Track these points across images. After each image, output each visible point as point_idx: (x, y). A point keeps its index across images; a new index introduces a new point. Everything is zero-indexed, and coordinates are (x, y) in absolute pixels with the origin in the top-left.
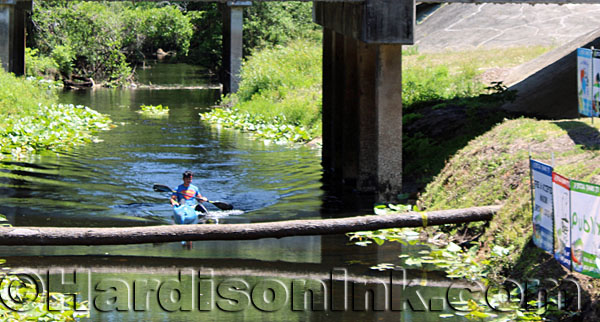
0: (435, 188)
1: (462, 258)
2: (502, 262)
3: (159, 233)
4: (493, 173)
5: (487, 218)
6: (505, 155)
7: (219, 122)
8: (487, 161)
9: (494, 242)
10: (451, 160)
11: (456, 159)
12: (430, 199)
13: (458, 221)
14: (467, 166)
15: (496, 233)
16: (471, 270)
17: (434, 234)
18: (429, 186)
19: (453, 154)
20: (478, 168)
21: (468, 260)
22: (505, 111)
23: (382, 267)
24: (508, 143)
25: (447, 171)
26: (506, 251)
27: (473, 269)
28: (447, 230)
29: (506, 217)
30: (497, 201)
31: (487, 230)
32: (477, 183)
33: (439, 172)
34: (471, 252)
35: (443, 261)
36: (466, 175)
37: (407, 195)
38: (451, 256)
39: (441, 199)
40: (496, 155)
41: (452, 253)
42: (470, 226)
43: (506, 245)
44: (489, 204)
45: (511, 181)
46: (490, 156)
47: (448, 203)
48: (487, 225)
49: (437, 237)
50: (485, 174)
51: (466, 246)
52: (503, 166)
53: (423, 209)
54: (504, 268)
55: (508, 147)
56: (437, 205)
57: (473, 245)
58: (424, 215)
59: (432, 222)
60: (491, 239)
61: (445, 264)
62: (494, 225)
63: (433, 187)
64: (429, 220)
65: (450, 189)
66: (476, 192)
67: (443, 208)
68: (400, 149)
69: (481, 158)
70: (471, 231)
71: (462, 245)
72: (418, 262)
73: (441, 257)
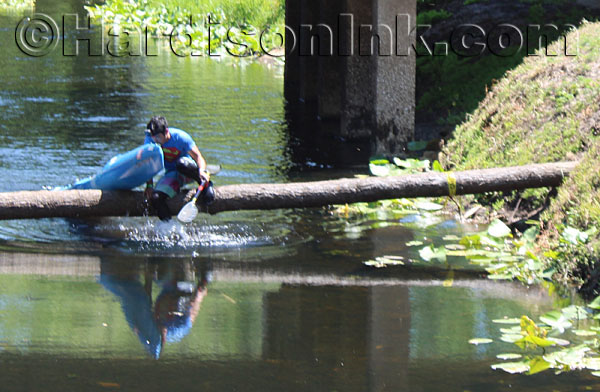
0: (469, 134)
1: (513, 246)
2: (577, 254)
3: (17, 204)
4: (563, 109)
5: (554, 182)
6: (584, 80)
7: (117, 20)
8: (553, 89)
9: (565, 221)
10: (496, 88)
11: (504, 86)
12: (460, 150)
13: (506, 187)
14: (522, 97)
15: (566, 207)
16: (526, 268)
17: (466, 208)
18: (458, 129)
19: (499, 77)
20: (540, 101)
21: (522, 251)
22: (584, 8)
23: (381, 262)
24: (589, 61)
25: (489, 105)
26: (584, 235)
27: (530, 265)
28: (489, 202)
29: (584, 181)
30: (569, 154)
31: (552, 201)
32: (537, 126)
33: (476, 106)
34: (527, 237)
35: (481, 252)
36: (520, 112)
37: (423, 144)
38: (493, 243)
39: (479, 151)
40: (569, 80)
41: (497, 240)
42: (525, 194)
43: (583, 227)
44: (556, 160)
45: (593, 122)
46: (558, 82)
47: (490, 157)
48: (554, 194)
49: (470, 212)
50: (550, 111)
51: (518, 228)
52: (581, 98)
53: (449, 168)
54: (579, 265)
55: (588, 66)
56: (471, 160)
57: (529, 226)
58: (452, 177)
59: (463, 189)
60: (559, 217)
61: (484, 257)
62: (564, 194)
63: (466, 131)
64: (459, 185)
65: (494, 134)
66: (535, 140)
67: (481, 167)
68: (413, 69)
69: (545, 84)
70: (527, 204)
71: (512, 226)
72: (441, 254)
73: (478, 245)
